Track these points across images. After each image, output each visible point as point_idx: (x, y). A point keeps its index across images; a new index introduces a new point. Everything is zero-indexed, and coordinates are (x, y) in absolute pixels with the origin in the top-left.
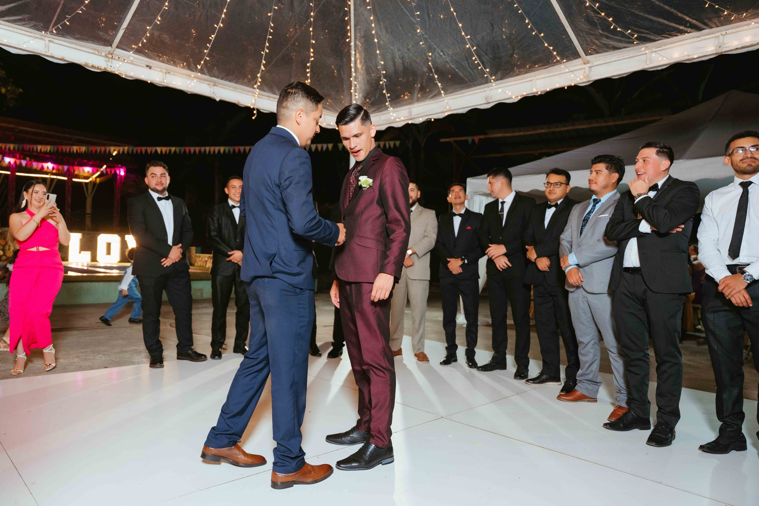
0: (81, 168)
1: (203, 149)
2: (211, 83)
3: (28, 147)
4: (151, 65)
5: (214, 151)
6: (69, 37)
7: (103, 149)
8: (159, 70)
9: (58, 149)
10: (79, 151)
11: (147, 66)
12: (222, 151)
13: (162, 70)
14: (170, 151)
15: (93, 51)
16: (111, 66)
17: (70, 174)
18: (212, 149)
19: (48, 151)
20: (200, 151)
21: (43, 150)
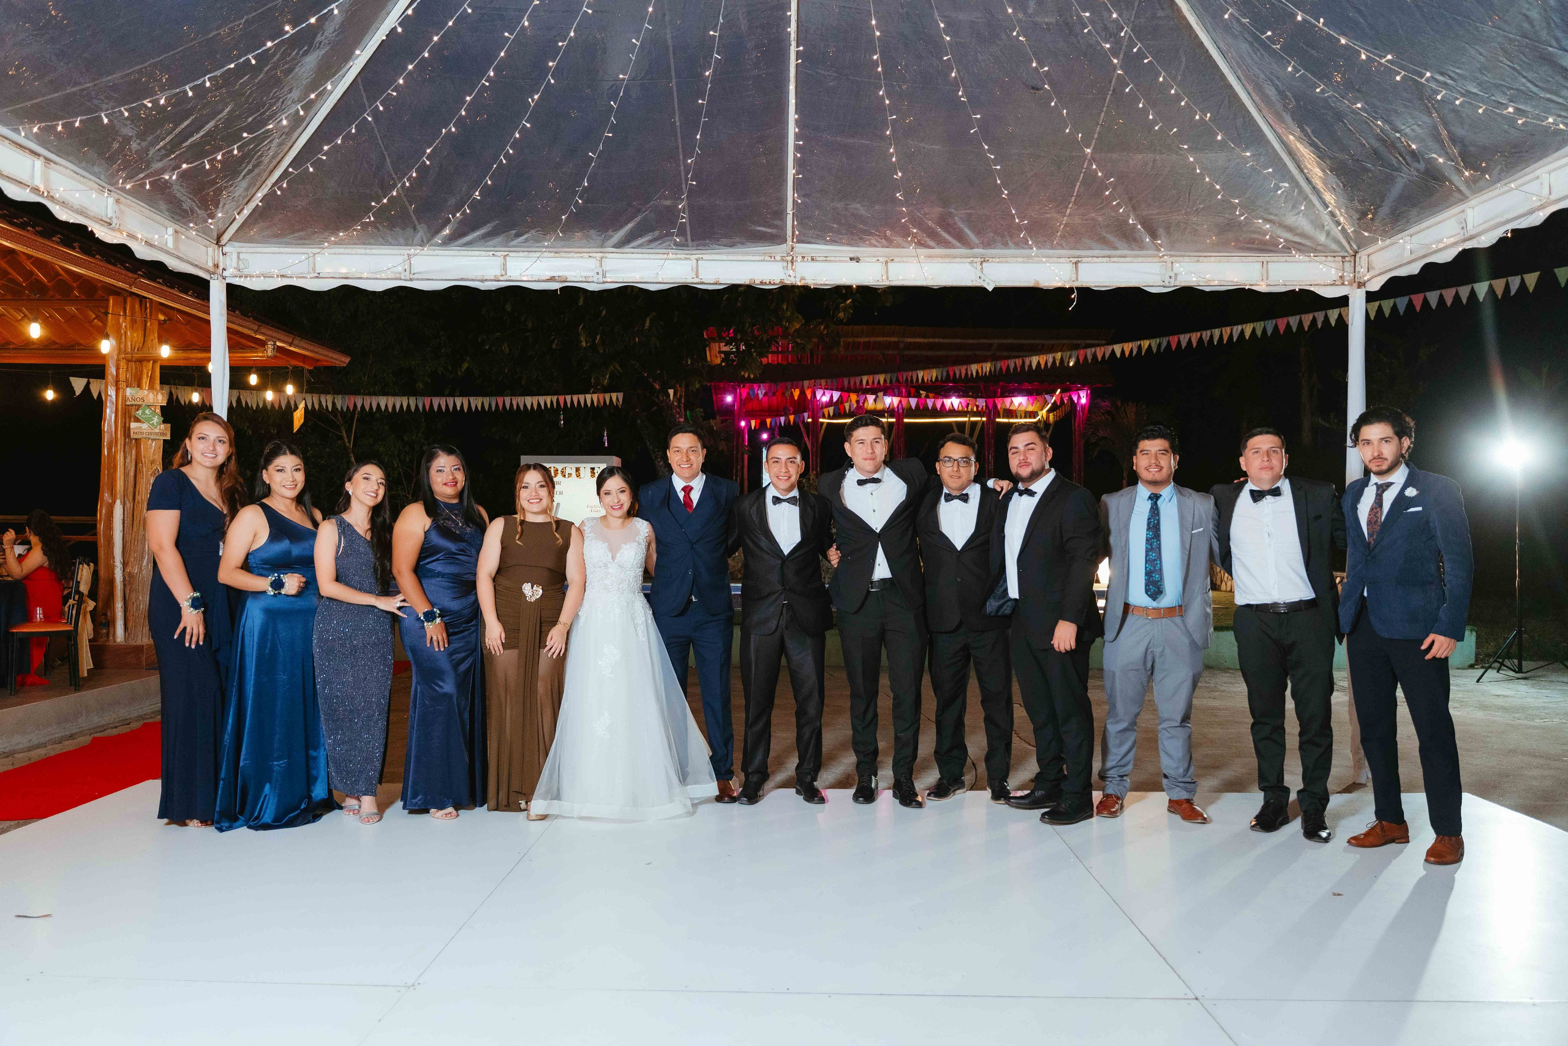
0: (1008, 400)
1: (1206, 335)
2: (975, 260)
3: (905, 375)
4: (859, 255)
5: (1231, 335)
6: (718, 247)
7: (1019, 362)
8: (875, 259)
9: (948, 372)
10: (980, 371)
11: (851, 259)
12: (1247, 335)
13: (879, 258)
14: (1140, 347)
15: (761, 258)
16: (790, 276)
17: (992, 412)
18: (1227, 331)
19: (934, 380)
20: (1201, 339)
21: (926, 380)
